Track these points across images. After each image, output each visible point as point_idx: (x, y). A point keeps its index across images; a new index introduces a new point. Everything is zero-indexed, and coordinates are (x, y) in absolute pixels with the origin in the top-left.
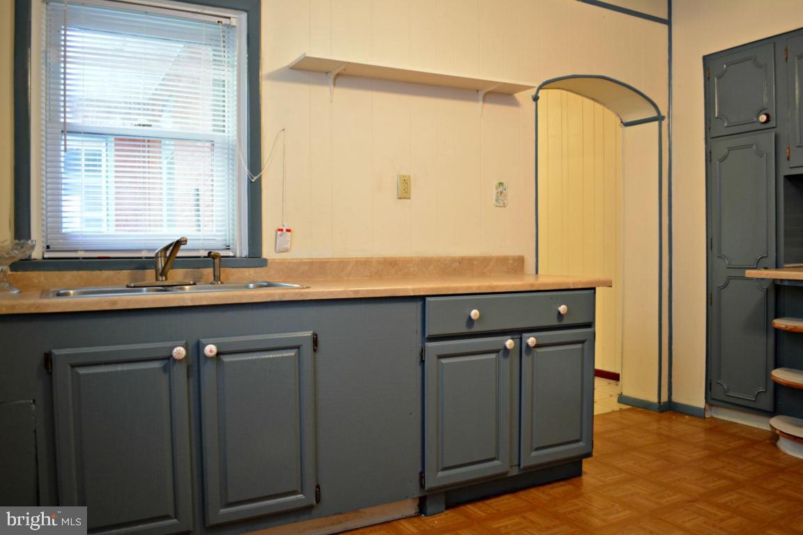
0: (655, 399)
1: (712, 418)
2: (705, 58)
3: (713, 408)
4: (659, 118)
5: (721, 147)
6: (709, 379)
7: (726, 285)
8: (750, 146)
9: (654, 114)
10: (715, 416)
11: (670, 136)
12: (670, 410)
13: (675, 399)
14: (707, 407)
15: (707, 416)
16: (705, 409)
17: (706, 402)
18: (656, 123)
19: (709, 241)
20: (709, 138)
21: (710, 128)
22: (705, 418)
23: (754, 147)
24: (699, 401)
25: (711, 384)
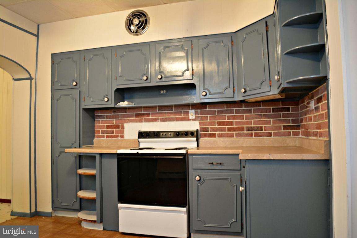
0: (29, 212)
1: (55, 216)
2: (52, 55)
3: (56, 211)
4: (31, 79)
5: (57, 94)
6: (53, 198)
7: (59, 156)
8: (69, 95)
9: (28, 76)
10: (57, 215)
11: (36, 87)
12: (36, 215)
13: (38, 210)
14: (53, 211)
15: (53, 216)
16: (52, 212)
17: (52, 209)
18: (29, 81)
19: (52, 135)
20: (53, 90)
21: (53, 86)
22: (52, 217)
23: (71, 95)
24: (49, 209)
25: (54, 201)
